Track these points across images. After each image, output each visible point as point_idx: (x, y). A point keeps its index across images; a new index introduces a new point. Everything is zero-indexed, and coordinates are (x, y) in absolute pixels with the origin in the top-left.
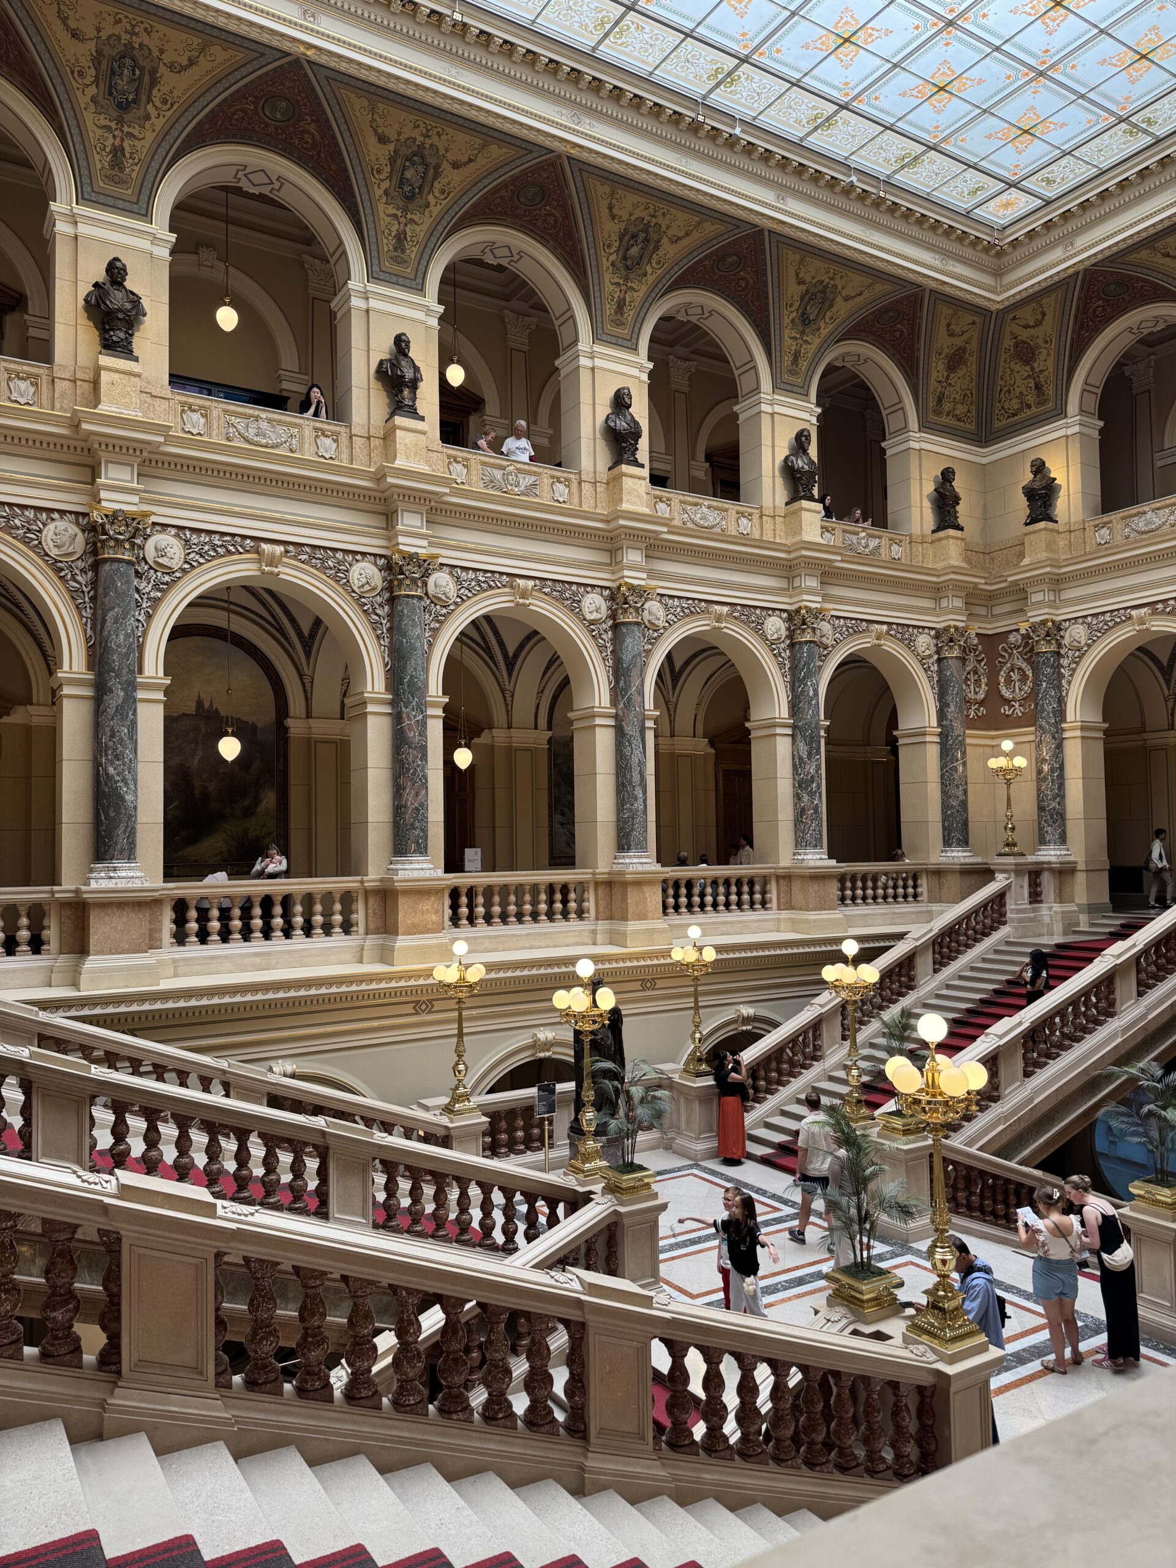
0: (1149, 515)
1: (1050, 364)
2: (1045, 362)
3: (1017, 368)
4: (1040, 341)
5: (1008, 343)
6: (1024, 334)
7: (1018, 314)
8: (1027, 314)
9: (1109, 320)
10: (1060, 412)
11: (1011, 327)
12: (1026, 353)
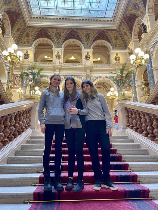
1: (31, 39)
2: (30, 38)
3: (26, 37)
4: (31, 35)
5: (26, 33)
6: (29, 33)
7: (30, 29)
8: (31, 29)
9: (40, 37)
11: (27, 30)
12: (28, 35)
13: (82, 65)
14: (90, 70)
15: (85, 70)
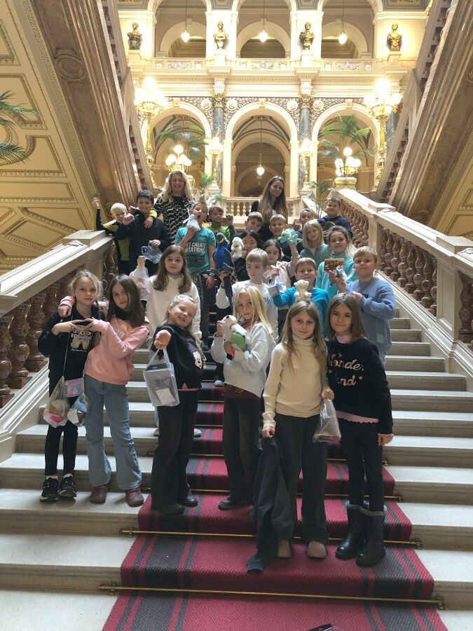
0: (179, 63)
10: (145, 7)
13: (288, 64)
14: (313, 80)
15: (297, 80)
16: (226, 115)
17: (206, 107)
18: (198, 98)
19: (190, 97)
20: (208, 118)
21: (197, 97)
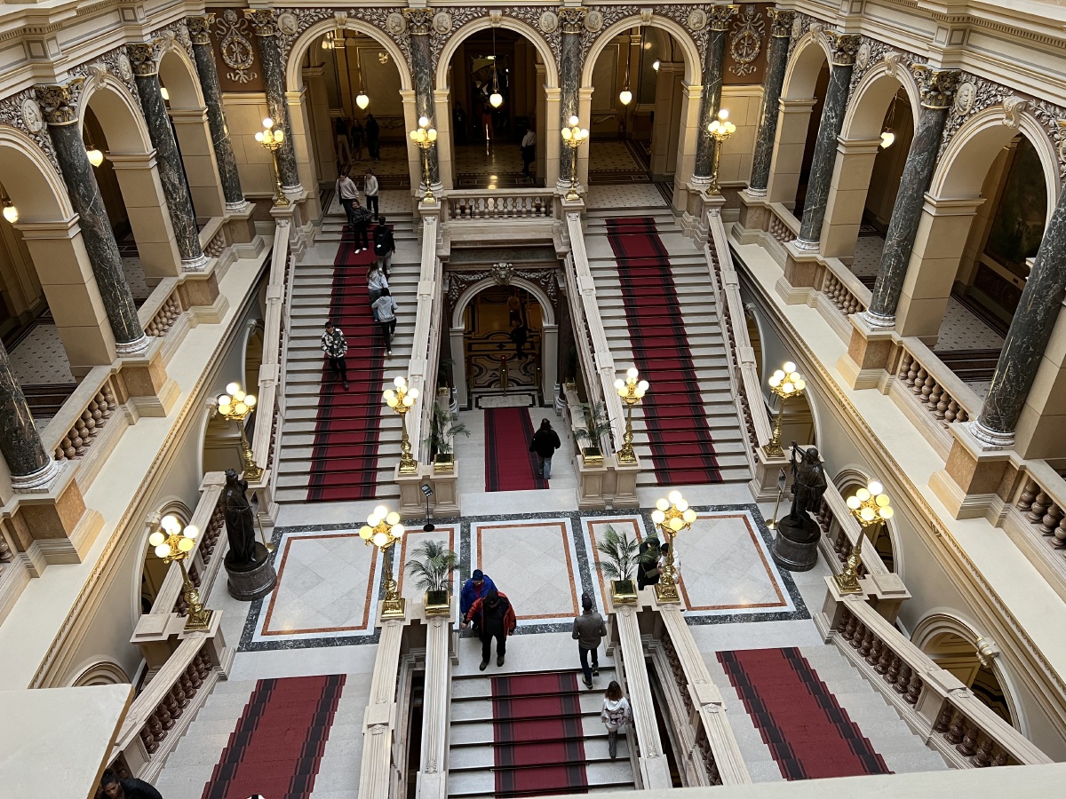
16: (434, 42)
17: (397, 29)
18: (380, 11)
19: (365, 8)
20: (401, 50)
21: (377, 8)
